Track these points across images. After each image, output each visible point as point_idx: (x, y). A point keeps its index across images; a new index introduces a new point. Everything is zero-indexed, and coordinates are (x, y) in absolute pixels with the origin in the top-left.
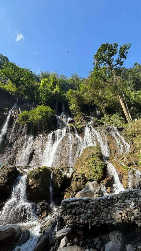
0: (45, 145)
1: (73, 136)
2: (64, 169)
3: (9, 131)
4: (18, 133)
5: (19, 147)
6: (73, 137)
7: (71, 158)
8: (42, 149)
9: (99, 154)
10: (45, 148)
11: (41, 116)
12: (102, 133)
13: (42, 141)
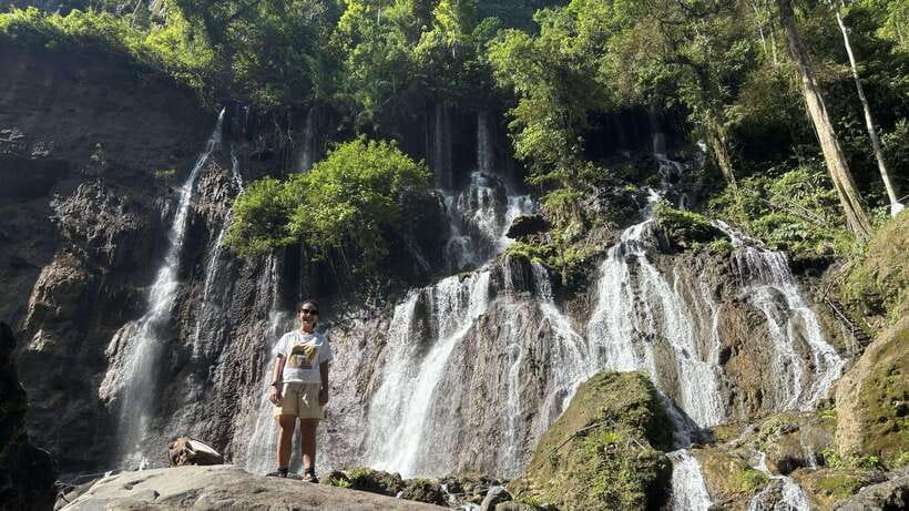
0: (377, 365)
1: (525, 314)
2: (467, 488)
3: (187, 296)
4: (237, 304)
5: (243, 381)
6: (525, 320)
7: (510, 433)
8: (360, 389)
9: (642, 410)
10: (379, 383)
11: (352, 210)
12: (698, 292)
13: (363, 344)
